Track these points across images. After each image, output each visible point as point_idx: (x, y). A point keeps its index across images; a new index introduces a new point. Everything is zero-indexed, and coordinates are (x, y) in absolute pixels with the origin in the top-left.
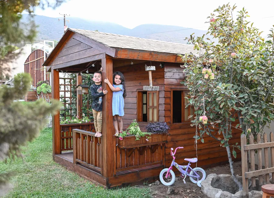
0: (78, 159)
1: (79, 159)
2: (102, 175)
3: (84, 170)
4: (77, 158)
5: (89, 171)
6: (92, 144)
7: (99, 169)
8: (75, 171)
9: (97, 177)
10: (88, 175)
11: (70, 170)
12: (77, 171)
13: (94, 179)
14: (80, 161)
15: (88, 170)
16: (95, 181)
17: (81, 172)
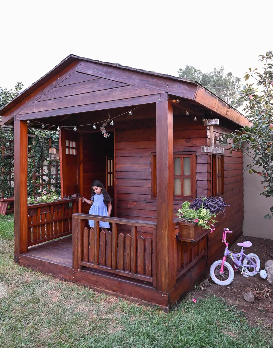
0: (85, 261)
1: (88, 261)
2: (158, 287)
3: (105, 279)
4: (82, 259)
5: (119, 281)
6: (124, 237)
7: (148, 278)
8: (76, 281)
9: (142, 292)
10: (115, 288)
11: (62, 279)
12: (84, 281)
13: (131, 295)
14: (91, 265)
15: (115, 280)
16: (136, 299)
17: (96, 283)
